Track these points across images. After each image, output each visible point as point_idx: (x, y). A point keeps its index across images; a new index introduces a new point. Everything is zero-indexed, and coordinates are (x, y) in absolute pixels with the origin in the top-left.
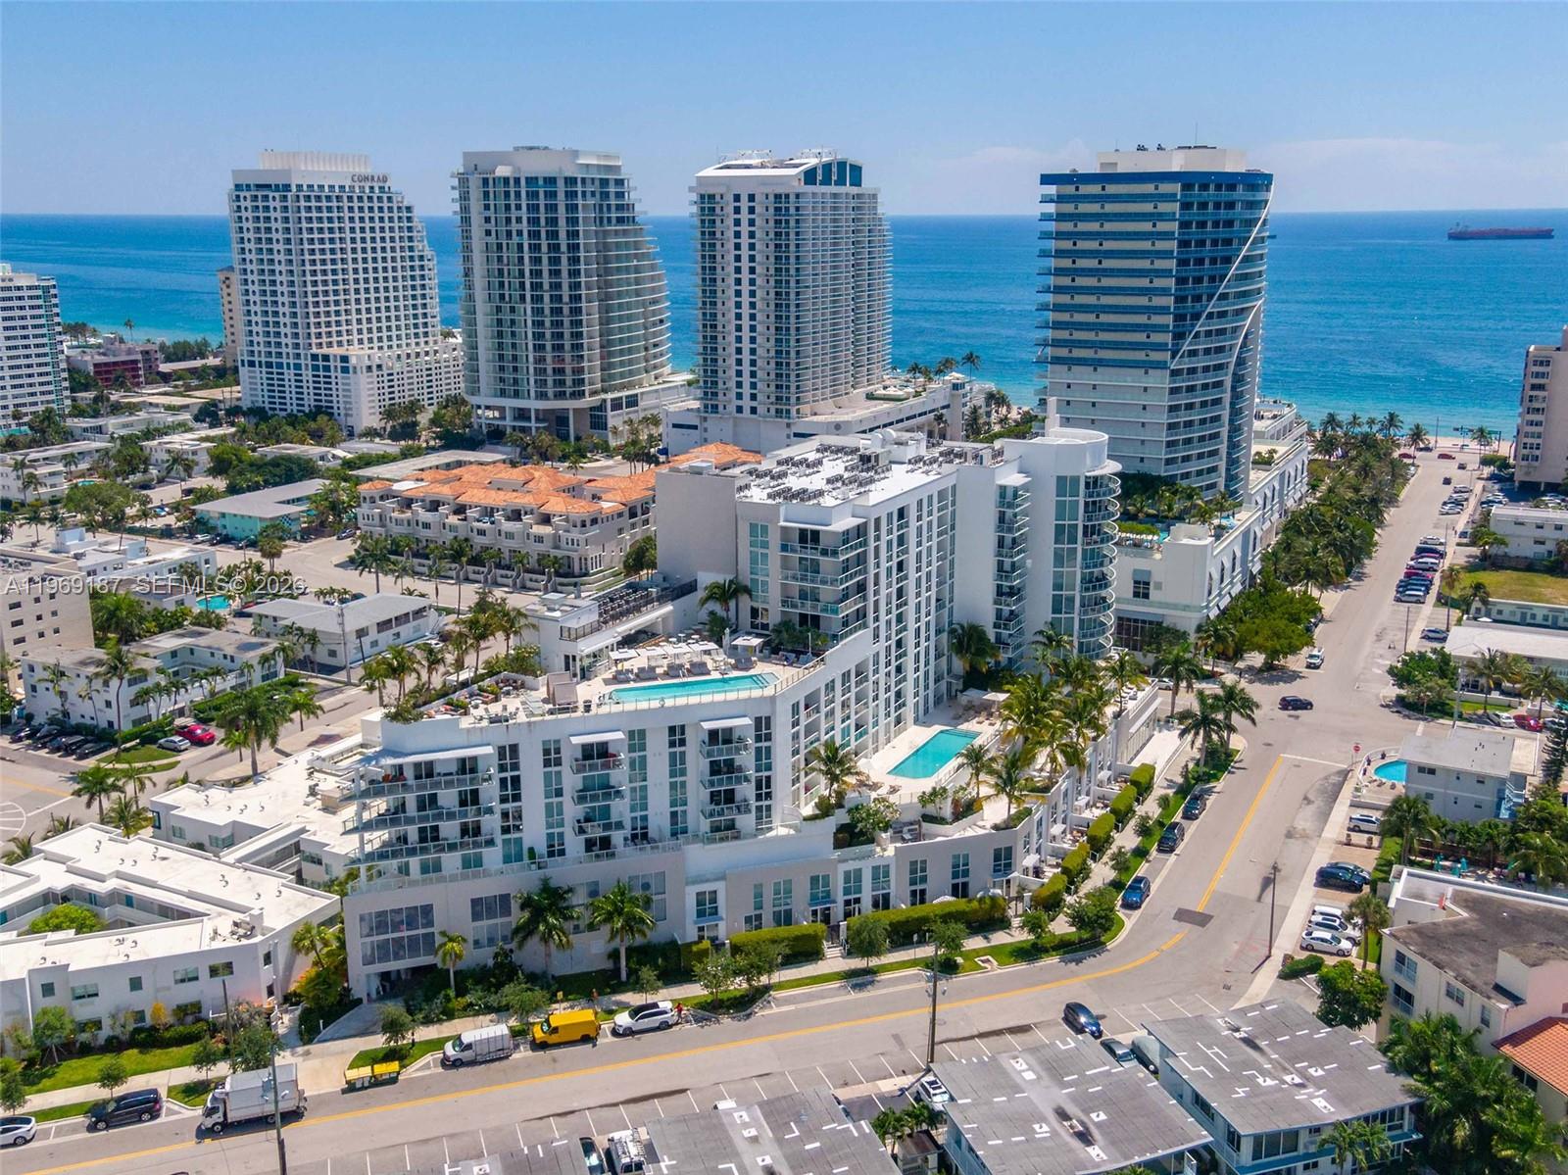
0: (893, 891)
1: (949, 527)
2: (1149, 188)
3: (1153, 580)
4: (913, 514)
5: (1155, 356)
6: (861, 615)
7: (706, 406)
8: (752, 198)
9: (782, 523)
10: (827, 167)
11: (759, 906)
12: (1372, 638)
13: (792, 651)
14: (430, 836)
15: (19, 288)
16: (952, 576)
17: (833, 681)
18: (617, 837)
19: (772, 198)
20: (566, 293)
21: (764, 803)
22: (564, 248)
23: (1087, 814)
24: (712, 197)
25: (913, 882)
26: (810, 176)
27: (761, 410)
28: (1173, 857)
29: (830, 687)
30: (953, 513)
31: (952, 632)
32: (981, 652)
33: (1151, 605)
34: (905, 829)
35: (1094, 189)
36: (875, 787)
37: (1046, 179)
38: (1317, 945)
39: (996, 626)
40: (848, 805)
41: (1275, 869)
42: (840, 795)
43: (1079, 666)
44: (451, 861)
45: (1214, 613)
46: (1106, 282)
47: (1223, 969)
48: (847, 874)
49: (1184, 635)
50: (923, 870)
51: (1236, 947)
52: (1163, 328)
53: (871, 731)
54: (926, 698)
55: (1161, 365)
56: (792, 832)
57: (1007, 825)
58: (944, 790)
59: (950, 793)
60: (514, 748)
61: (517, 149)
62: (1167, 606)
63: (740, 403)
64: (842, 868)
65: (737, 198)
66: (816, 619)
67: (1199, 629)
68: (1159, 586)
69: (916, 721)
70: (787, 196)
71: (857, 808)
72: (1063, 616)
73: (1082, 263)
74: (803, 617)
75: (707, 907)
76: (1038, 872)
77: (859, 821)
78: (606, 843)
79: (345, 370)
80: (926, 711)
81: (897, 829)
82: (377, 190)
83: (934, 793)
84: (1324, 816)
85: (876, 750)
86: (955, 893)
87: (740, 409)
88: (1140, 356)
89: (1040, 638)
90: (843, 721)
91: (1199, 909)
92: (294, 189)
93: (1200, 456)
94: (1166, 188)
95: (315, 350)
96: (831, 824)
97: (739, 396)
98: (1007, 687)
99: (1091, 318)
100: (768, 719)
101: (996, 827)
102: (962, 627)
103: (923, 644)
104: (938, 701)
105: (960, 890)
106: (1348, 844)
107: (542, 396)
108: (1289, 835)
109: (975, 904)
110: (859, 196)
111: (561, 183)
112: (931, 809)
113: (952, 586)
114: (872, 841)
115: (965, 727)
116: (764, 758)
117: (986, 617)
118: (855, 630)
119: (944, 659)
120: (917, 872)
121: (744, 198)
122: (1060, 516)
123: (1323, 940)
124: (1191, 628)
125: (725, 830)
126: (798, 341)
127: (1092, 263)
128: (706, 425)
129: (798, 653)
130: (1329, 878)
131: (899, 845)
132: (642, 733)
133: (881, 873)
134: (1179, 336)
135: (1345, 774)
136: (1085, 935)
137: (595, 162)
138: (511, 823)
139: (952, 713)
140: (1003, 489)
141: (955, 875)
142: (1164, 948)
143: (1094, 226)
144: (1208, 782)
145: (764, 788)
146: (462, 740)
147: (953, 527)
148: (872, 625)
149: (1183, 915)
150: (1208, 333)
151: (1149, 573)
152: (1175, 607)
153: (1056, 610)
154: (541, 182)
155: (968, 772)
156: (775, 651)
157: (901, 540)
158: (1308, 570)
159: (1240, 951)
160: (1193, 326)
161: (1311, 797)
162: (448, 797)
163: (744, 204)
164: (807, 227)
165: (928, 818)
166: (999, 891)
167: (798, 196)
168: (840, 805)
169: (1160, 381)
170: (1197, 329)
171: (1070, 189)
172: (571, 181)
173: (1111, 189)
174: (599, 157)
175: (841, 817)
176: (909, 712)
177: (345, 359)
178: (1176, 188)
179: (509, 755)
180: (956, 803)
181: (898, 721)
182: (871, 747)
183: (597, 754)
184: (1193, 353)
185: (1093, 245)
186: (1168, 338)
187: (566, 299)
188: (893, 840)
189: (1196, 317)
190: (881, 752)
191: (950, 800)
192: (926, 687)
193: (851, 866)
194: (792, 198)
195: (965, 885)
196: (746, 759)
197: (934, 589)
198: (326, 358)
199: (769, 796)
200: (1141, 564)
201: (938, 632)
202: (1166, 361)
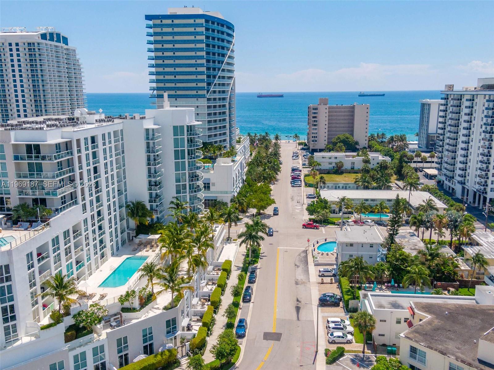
0: (107, 360)
1: (121, 151)
2: (191, 21)
3: (211, 182)
4: (100, 141)
5: (200, 92)
6: (73, 196)
8: (17, 44)
9: (13, 142)
10: (51, 34)
12: (290, 200)
13: (27, 221)
16: (125, 178)
17: (57, 237)
19: (26, 44)
21: (10, 324)
23: (206, 290)
25: (120, 351)
26: (44, 36)
28: (251, 304)
29: (56, 241)
30: (123, 144)
31: (128, 206)
32: (144, 215)
33: (212, 193)
34: (112, 319)
35: (169, 22)
36: (91, 296)
37: (148, 17)
38: (337, 340)
39: (150, 201)
40: (73, 313)
41: (298, 300)
42: (67, 308)
43: (192, 218)
45: (236, 194)
46: (177, 62)
47: (298, 365)
49: (226, 204)
50: (126, 342)
51: (299, 349)
52: (202, 81)
53: (86, 264)
54: (117, 242)
55: (203, 96)
56: (33, 339)
57: (171, 306)
58: (134, 292)
59: (137, 294)
62: (218, 192)
64: (72, 353)
65: (10, 44)
66: (43, 201)
67: (232, 201)
68: (214, 184)
69: (113, 255)
70: (34, 44)
71: (79, 314)
72: (182, 195)
73: (167, 54)
74: (35, 201)
76: (189, 328)
77: (81, 322)
80: (118, 249)
81: (106, 320)
83: (128, 295)
84: (307, 271)
85: (90, 274)
86: (145, 352)
88: (194, 92)
89: (174, 206)
90: (67, 261)
91: (274, 331)
93: (220, 134)
94: (199, 21)
96: (61, 328)
98: (160, 231)
99: (172, 77)
100: (7, 267)
101: (166, 308)
102: (133, 204)
103: (113, 214)
104: (123, 243)
105: (148, 350)
106: (322, 283)
108: (297, 283)
109: (159, 358)
110: (67, 49)
112: (126, 304)
113: (125, 183)
114: (91, 332)
115: (139, 254)
116: (7, 293)
117: (145, 198)
118: (70, 205)
119: (125, 221)
120: (122, 344)
121: (14, 45)
122: (176, 145)
123: (339, 337)
124: (228, 201)
126: (45, 106)
127: (171, 54)
129: (31, 222)
130: (324, 302)
131: (109, 330)
133: (98, 351)
134: (209, 84)
135: (306, 252)
136: (224, 361)
139: (132, 248)
140: (147, 130)
141: (145, 341)
142: (265, 359)
143: (170, 38)
144: (254, 264)
145: (9, 313)
147: (123, 152)
148: (81, 203)
149: (267, 336)
150: (219, 84)
151: (209, 179)
152: (221, 192)
153: (178, 192)
155: (145, 280)
156: (15, 223)
157: (95, 155)
158: (264, 177)
159: (302, 351)
160: (214, 81)
161: (298, 264)
163: (14, 47)
164: (45, 57)
165: (125, 310)
166: (171, 345)
167: (38, 44)
168: (67, 314)
169: (203, 103)
170: (215, 82)
171: (158, 22)
173: (176, 21)
175: (69, 321)
176: (108, 251)
178: (203, 21)
180: (141, 298)
181: (102, 256)
182: (87, 273)
184: (214, 92)
185: (170, 46)
186: (205, 85)
188: (105, 328)
189: (214, 77)
190: (94, 275)
191: (137, 297)
192: (117, 236)
193: (78, 351)
194: (36, 44)
195: (151, 345)
197: (116, 184)
199: (13, 318)
200: (206, 176)
201: (120, 207)
202: (205, 95)
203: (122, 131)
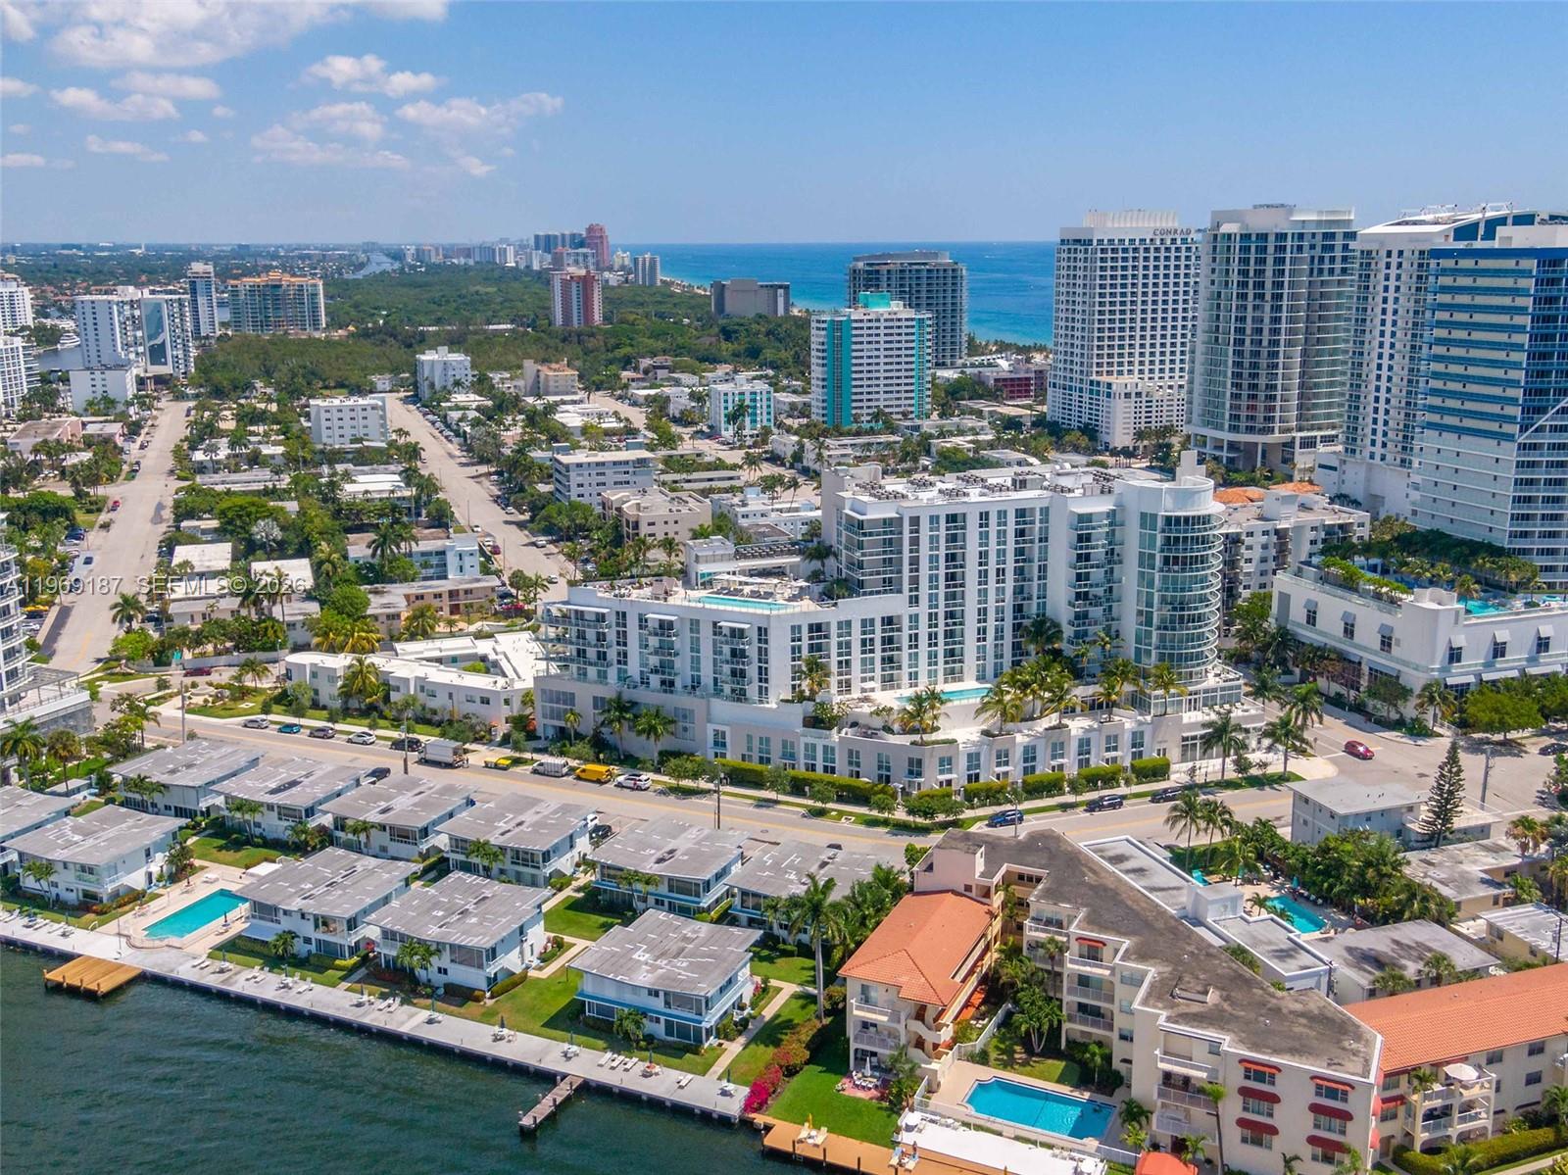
0: (838, 766)
1: (1036, 538)
2: (1510, 264)
3: (1396, 635)
4: (972, 521)
5: (1507, 428)
6: (891, 582)
7: (1347, 450)
8: (1401, 253)
9: (846, 511)
10: (1496, 221)
11: (750, 749)
14: (581, 653)
15: (899, 320)
16: (1042, 578)
17: (849, 622)
18: (678, 684)
19: (1417, 253)
20: (1266, 337)
22: (1268, 297)
24: (1369, 252)
25: (851, 763)
26: (1465, 232)
27: (1389, 457)
29: (846, 625)
32: (1049, 640)
33: (1392, 659)
35: (1470, 263)
40: (817, 701)
42: (812, 691)
44: (592, 671)
46: (1473, 353)
48: (806, 745)
50: (858, 757)
52: (1508, 401)
54: (998, 664)
55: (1510, 437)
56: (776, 707)
57: (923, 744)
58: (891, 709)
59: (894, 712)
60: (624, 614)
61: (1255, 207)
62: (1406, 663)
63: (1373, 449)
64: (803, 740)
65: (1388, 254)
67: (1425, 691)
68: (1398, 643)
70: (1432, 252)
71: (824, 706)
73: (1455, 334)
75: (720, 742)
77: (822, 714)
78: (672, 684)
79: (1109, 395)
82: (1179, 242)
83: (883, 709)
86: (880, 780)
87: (1372, 457)
88: (1494, 427)
92: (1095, 243)
94: (1525, 263)
95: (1094, 377)
96: (799, 709)
97: (1373, 443)
99: (1459, 387)
100: (768, 629)
101: (914, 743)
103: (993, 622)
105: (884, 779)
107: (1234, 429)
111: (1271, 238)
113: (1043, 585)
114: (829, 729)
116: (763, 654)
117: (1064, 615)
118: (884, 592)
120: (853, 758)
121: (1395, 254)
122: (1141, 544)
124: (1417, 687)
125: (740, 696)
127: (1463, 335)
128: (1344, 467)
131: (842, 735)
132: (698, 621)
133: (829, 751)
134: (1532, 410)
137: (1314, 217)
138: (623, 658)
140: (1080, 516)
141: (880, 768)
143: (1467, 299)
145: (763, 675)
146: (597, 603)
147: (1044, 540)
148: (907, 593)
151: (1392, 629)
152: (1409, 665)
154: (1254, 238)
157: (953, 538)
160: (1557, 401)
162: (591, 634)
163: (1394, 260)
165: (886, 728)
168: (811, 699)
169: (1510, 453)
170: (1563, 405)
172: (1282, 237)
173: (1482, 264)
174: (1320, 212)
175: (811, 707)
176: (968, 669)
177: (1109, 385)
178: (1531, 264)
179: (622, 616)
180: (903, 722)
181: (951, 672)
183: (665, 627)
184: (1556, 429)
185: (1464, 317)
186: (1517, 411)
187: (1265, 343)
191: (893, 717)
192: (998, 657)
193: (810, 740)
195: (888, 777)
196: (752, 651)
197: (1010, 583)
198: (1098, 383)
200: (1387, 619)
202: (1513, 436)
203: (1045, 511)
